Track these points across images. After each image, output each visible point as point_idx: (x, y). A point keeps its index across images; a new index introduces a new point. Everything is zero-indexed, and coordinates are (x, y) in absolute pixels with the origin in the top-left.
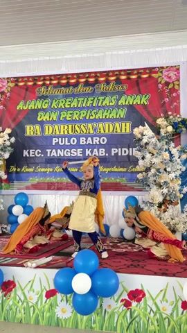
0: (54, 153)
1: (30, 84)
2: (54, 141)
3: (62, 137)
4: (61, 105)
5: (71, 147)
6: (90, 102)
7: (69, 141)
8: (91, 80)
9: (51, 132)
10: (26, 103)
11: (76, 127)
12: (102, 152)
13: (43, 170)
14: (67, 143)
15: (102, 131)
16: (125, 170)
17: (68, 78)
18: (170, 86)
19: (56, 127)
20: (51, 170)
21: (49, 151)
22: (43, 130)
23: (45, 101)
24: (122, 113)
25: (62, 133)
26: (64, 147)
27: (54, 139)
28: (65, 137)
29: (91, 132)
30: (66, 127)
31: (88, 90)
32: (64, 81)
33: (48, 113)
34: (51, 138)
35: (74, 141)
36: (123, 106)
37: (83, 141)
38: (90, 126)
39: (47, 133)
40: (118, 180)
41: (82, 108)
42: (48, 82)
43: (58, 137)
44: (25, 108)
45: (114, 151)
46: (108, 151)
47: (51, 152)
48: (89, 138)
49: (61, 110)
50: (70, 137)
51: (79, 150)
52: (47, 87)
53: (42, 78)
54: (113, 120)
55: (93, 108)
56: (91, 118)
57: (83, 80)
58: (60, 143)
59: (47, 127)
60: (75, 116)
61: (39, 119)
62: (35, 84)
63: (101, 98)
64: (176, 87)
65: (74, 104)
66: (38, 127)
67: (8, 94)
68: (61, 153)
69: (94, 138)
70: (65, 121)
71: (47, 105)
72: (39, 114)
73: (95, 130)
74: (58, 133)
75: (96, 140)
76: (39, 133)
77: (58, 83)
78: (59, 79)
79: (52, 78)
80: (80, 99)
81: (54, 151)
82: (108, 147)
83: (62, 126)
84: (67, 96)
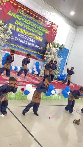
0: (18, 40)
1: (15, 4)
2: (19, 35)
3: (22, 34)
4: (25, 21)
5: (24, 40)
6: (34, 25)
7: (24, 37)
8: (37, 17)
9: (19, 31)
10: (12, 13)
11: (28, 33)
12: (33, 45)
13: (12, 45)
14: (23, 38)
15: (35, 38)
16: (37, 53)
17: (29, 11)
18: (55, 31)
19: (21, 29)
20: (15, 46)
21: (16, 38)
22: (16, 28)
23: (20, 16)
24: (42, 34)
25: (23, 33)
26: (22, 39)
27: (19, 34)
28: (23, 35)
29: (32, 37)
30: (25, 31)
31: (35, 20)
32: (28, 12)
33: (19, 22)
34: (18, 33)
35: (25, 38)
36: (43, 32)
37: (28, 39)
38: (32, 34)
39: (17, 30)
40: (34, 56)
41: (31, 26)
42: (22, 8)
43: (21, 34)
44: (11, 15)
45: (36, 46)
46: (35, 45)
47: (17, 39)
48: (31, 39)
49: (25, 23)
50: (25, 36)
51: (26, 42)
52: (22, 11)
53: (20, 5)
54: (39, 35)
55: (35, 28)
56: (33, 32)
57: (34, 15)
58: (21, 36)
59: (18, 28)
60: (29, 29)
61: (16, 23)
62: (17, 6)
63: (38, 26)
64: (56, 32)
65: (30, 23)
66: (14, 26)
67: (5, 4)
68: (20, 40)
69: (32, 39)
70: (25, 29)
71: (20, 18)
72: (16, 21)
73: (33, 36)
74: (21, 32)
75: (32, 40)
76: (14, 29)
77: (26, 11)
78: (26, 9)
79: (24, 7)
80: (32, 23)
81: (18, 38)
82: (35, 44)
83: (23, 30)
84: (28, 19)
